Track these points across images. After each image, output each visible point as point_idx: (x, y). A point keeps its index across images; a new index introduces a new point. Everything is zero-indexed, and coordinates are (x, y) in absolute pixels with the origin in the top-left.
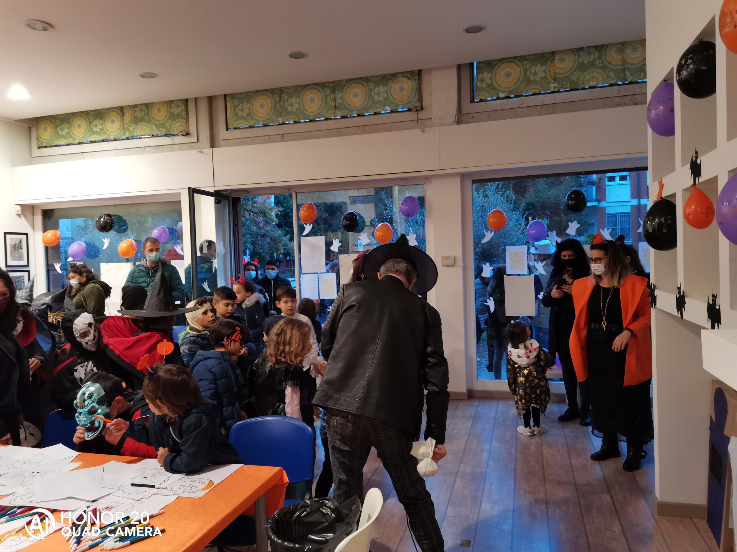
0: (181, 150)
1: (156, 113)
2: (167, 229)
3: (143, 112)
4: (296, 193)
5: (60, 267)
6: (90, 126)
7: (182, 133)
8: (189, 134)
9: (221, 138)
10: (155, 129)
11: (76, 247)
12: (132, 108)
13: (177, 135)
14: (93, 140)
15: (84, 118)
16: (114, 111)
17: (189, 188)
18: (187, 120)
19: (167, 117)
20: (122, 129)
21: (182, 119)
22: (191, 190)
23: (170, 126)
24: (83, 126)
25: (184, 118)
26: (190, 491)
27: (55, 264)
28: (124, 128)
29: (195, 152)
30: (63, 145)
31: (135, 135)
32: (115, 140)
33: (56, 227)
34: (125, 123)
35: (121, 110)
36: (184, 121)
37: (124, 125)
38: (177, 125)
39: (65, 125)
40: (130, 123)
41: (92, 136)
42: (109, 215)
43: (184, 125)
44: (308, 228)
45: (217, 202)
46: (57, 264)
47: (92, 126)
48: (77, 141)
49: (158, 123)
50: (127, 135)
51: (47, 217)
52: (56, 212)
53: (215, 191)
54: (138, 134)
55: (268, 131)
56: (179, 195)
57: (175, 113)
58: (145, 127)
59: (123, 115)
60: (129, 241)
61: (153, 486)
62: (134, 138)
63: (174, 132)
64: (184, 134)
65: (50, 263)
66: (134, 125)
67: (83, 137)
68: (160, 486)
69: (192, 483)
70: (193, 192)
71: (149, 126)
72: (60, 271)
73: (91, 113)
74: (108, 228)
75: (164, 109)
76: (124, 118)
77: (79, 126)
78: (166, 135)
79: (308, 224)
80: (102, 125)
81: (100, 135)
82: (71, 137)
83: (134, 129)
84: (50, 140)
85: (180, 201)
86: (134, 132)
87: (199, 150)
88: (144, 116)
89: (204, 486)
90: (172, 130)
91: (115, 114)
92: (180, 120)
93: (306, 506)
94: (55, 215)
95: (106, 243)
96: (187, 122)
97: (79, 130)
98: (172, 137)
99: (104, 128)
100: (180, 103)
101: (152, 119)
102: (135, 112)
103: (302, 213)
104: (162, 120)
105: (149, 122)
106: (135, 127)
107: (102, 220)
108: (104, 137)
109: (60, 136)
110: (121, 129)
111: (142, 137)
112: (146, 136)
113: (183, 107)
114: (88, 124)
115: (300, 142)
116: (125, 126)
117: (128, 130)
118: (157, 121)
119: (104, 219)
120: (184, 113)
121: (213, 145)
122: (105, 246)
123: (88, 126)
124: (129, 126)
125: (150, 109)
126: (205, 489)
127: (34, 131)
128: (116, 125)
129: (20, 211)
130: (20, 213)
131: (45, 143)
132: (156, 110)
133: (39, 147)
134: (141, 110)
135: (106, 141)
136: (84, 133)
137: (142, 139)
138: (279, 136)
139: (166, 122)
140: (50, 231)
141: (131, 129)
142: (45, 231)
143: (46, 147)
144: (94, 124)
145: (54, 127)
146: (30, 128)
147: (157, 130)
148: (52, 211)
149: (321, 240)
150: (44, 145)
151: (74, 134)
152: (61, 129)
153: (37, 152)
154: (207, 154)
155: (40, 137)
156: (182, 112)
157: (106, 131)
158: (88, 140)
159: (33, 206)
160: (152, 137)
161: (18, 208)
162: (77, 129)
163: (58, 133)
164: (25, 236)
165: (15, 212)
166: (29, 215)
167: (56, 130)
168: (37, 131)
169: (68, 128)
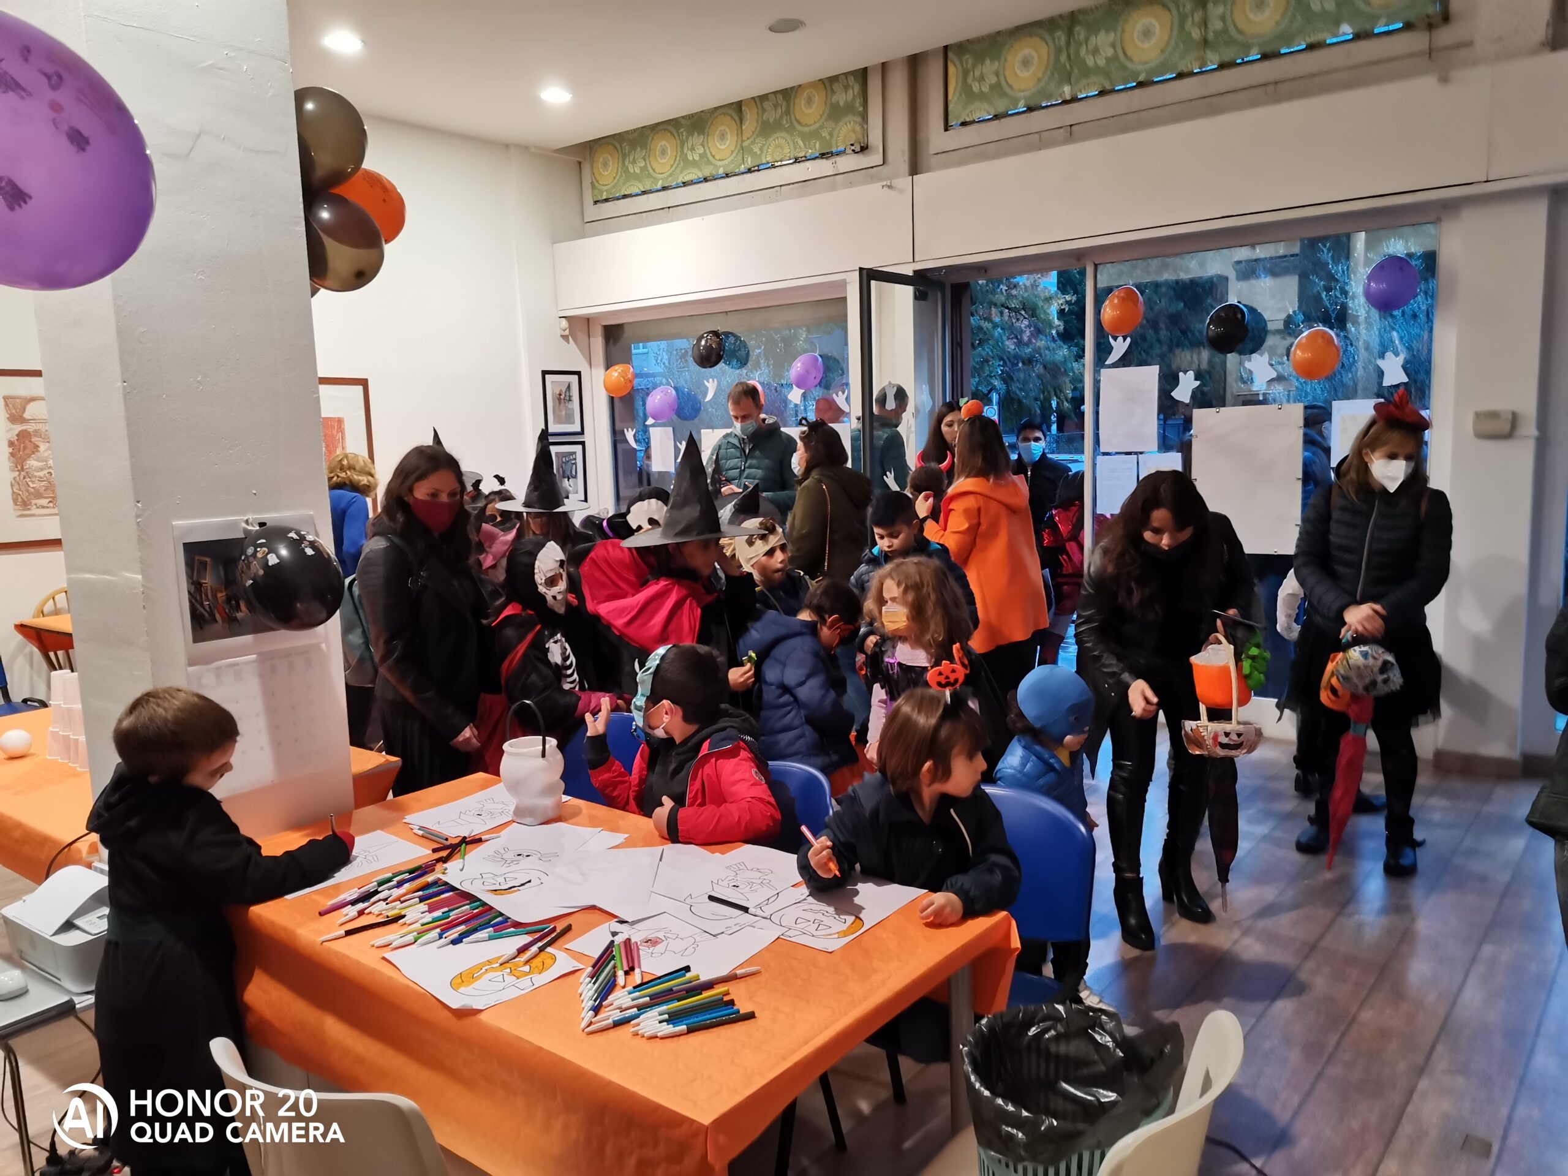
0: (851, 184)
1: (803, 108)
2: (821, 359)
3: (779, 111)
4: (1095, 265)
5: (634, 436)
6: (682, 151)
7: (853, 148)
8: (867, 148)
9: (932, 149)
10: (801, 143)
11: (659, 397)
12: (758, 103)
13: (843, 152)
14: (686, 179)
15: (672, 134)
16: (724, 114)
17: (861, 269)
18: (865, 118)
19: (826, 115)
20: (739, 150)
21: (854, 115)
22: (865, 272)
23: (831, 135)
24: (669, 151)
25: (858, 114)
26: (815, 933)
27: (625, 430)
28: (742, 148)
29: (878, 187)
30: (637, 195)
31: (764, 161)
32: (727, 176)
33: (627, 359)
34: (745, 138)
35: (737, 108)
36: (859, 119)
37: (743, 141)
38: (845, 129)
39: (639, 153)
40: (755, 136)
41: (686, 172)
42: (716, 334)
43: (858, 128)
44: (1120, 347)
45: (919, 296)
46: (630, 429)
47: (685, 150)
48: (659, 185)
49: (807, 129)
50: (750, 162)
51: (611, 341)
52: (626, 328)
53: (915, 272)
54: (769, 159)
55: (1039, 120)
56: (843, 284)
57: (841, 104)
58: (782, 142)
59: (741, 121)
61: (745, 910)
62: (760, 168)
63: (837, 147)
64: (858, 149)
65: (617, 428)
66: (760, 141)
67: (671, 175)
69: (820, 916)
70: (868, 276)
71: (788, 138)
72: (633, 443)
73: (683, 122)
74: (714, 358)
75: (818, 98)
76: (744, 127)
77: (664, 152)
78: (823, 156)
79: (1120, 339)
80: (703, 145)
81: (700, 169)
82: (649, 176)
83: (761, 149)
84: (614, 186)
85: (845, 298)
86: (761, 154)
87: (885, 183)
88: (781, 117)
89: (844, 927)
90: (833, 142)
91: (727, 119)
92: (850, 118)
94: (625, 335)
95: (711, 389)
96: (864, 122)
97: (664, 161)
98: (833, 160)
99: (708, 151)
100: (851, 78)
101: (795, 123)
102: (764, 110)
103: (1108, 312)
104: (815, 123)
105: (791, 130)
106: (764, 145)
107: (703, 343)
108: (707, 172)
109: (630, 177)
110: (736, 151)
111: (776, 164)
112: (784, 162)
113: (857, 88)
114: (679, 145)
115: (1110, 140)
116: (746, 144)
117: (752, 152)
118: (806, 125)
119: (707, 341)
120: (858, 102)
121: (915, 169)
122: (709, 397)
123: (679, 149)
124: (753, 143)
125: (792, 102)
126: (845, 934)
127: (586, 168)
128: (728, 142)
129: (568, 330)
130: (567, 332)
131: (605, 193)
132: (803, 102)
133: (596, 202)
134: (776, 106)
135: (710, 180)
136: (672, 166)
137: (777, 169)
138: (1062, 130)
139: (822, 127)
140: (616, 367)
141: (756, 149)
142: (608, 366)
143: (606, 200)
144: (690, 146)
145: (621, 159)
146: (580, 163)
147: (805, 144)
148: (619, 328)
149: (1149, 376)
150: (604, 197)
151: (654, 170)
152: (631, 160)
153: (593, 212)
154: (901, 191)
155: (597, 181)
156: (854, 99)
157: (710, 158)
158: (679, 181)
159: (588, 319)
160: (795, 162)
161: (564, 323)
162: (659, 159)
163: (626, 171)
164: (576, 377)
165: (559, 332)
166: (582, 337)
167: (624, 165)
168: (592, 168)
169: (644, 159)
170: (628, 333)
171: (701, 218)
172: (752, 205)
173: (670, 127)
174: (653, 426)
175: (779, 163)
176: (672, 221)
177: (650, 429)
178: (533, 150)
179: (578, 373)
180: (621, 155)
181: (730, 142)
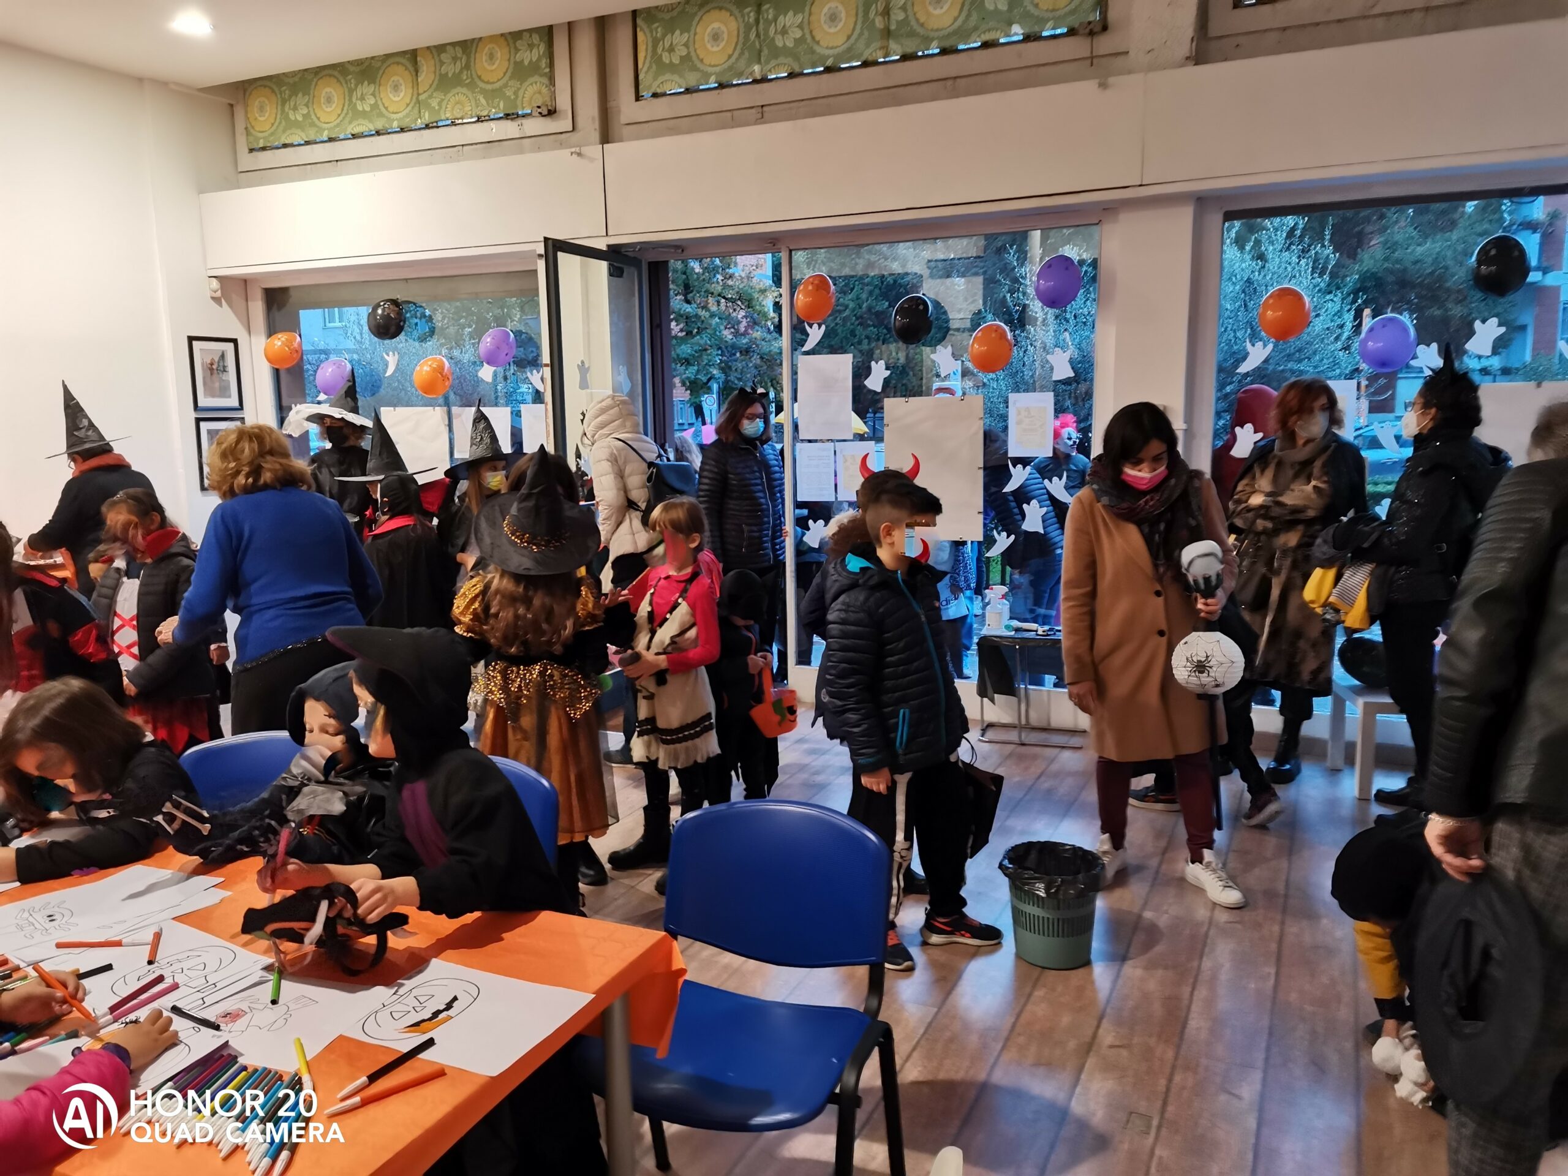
0: (538, 149)
1: (486, 64)
3: (458, 64)
4: (791, 251)
6: (350, 100)
7: (539, 110)
8: (555, 111)
9: (624, 119)
10: (483, 101)
11: (330, 370)
12: (435, 53)
13: (530, 115)
14: (356, 131)
15: (338, 80)
16: (397, 63)
17: (546, 239)
18: (551, 80)
19: (509, 74)
20: (415, 104)
21: (541, 76)
22: (550, 242)
23: (515, 94)
24: (336, 99)
25: (545, 75)
28: (418, 102)
29: (566, 152)
30: (299, 145)
31: (443, 117)
32: (402, 130)
33: (294, 326)
34: (421, 91)
35: (411, 57)
36: (545, 81)
37: (419, 94)
38: (530, 90)
39: (301, 99)
40: (432, 90)
41: (355, 123)
42: (395, 302)
43: (545, 90)
45: (615, 272)
47: (354, 99)
48: (325, 136)
49: (489, 87)
50: (427, 117)
51: (275, 306)
52: (292, 293)
53: (609, 246)
54: (448, 115)
55: (730, 98)
56: (528, 255)
57: (526, 63)
58: (463, 98)
59: (417, 71)
60: (434, 360)
62: (440, 124)
63: (523, 108)
64: (545, 112)
65: (285, 403)
66: (439, 95)
67: (338, 125)
70: (554, 247)
71: (469, 94)
73: (350, 67)
74: (393, 329)
75: (501, 54)
76: (420, 79)
77: (329, 100)
78: (507, 116)
80: (374, 95)
81: (371, 121)
82: (313, 125)
83: (440, 104)
84: (272, 134)
85: (536, 271)
86: (440, 110)
87: (573, 150)
88: (461, 72)
90: (519, 102)
91: (400, 68)
92: (536, 78)
94: (291, 300)
95: (392, 360)
96: (550, 84)
97: (329, 110)
98: (519, 121)
99: (379, 102)
100: (536, 37)
101: (476, 80)
102: (441, 62)
103: (800, 298)
104: (498, 80)
105: (472, 86)
106: (443, 100)
107: (380, 311)
108: (379, 124)
109: (291, 124)
110: (411, 105)
111: (457, 122)
112: (465, 121)
113: (542, 47)
114: (347, 94)
115: (800, 122)
116: (422, 97)
117: (428, 107)
118: (489, 83)
119: (383, 310)
120: (544, 63)
121: (606, 137)
122: (391, 370)
123: (347, 98)
124: (431, 97)
125: (473, 54)
127: (240, 112)
128: (402, 94)
129: (219, 292)
130: (219, 294)
131: (261, 141)
132: (484, 57)
133: (251, 150)
134: (454, 58)
135: (383, 134)
136: (339, 115)
137: (457, 127)
139: (506, 86)
140: (280, 335)
141: (434, 103)
142: (271, 332)
143: (264, 149)
144: (359, 95)
145: (280, 103)
146: (231, 106)
147: (488, 103)
148: (284, 291)
149: (843, 364)
150: (261, 145)
151: (319, 119)
152: (292, 107)
153: (247, 161)
154: (592, 160)
155: (253, 127)
156: (539, 59)
157: (383, 109)
158: (348, 132)
159: (245, 281)
160: (478, 121)
161: (215, 284)
162: (324, 107)
163: (287, 118)
164: (232, 345)
165: (209, 294)
166: (239, 301)
167: (283, 111)
168: (246, 112)
169: (307, 105)
170: (294, 297)
171: (372, 174)
172: (431, 164)
173: (335, 73)
175: (460, 121)
178: (171, 83)
179: (234, 341)
180: (280, 100)
181: (405, 94)
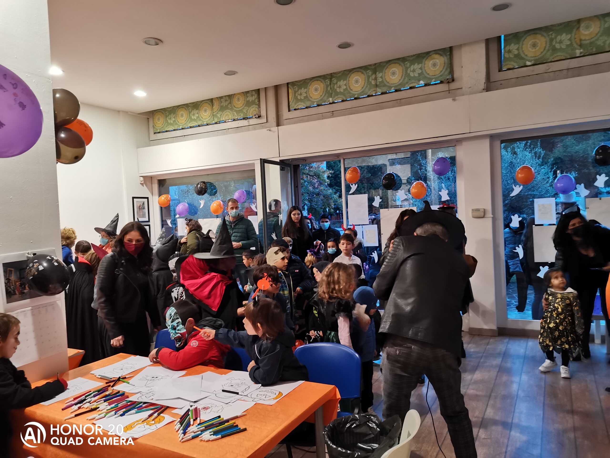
0: (255, 129)
1: (236, 102)
2: (245, 192)
4: (344, 159)
5: (171, 222)
6: (190, 115)
7: (255, 116)
8: (260, 116)
9: (284, 118)
10: (236, 114)
11: (181, 207)
12: (219, 99)
13: (252, 118)
14: (191, 126)
15: (186, 109)
17: (261, 159)
19: (245, 105)
21: (256, 105)
22: (262, 160)
23: (247, 111)
24: (184, 115)
25: (257, 104)
26: (265, 399)
27: (167, 220)
29: (265, 130)
30: (171, 131)
31: (222, 120)
32: (207, 125)
33: (168, 192)
34: (214, 111)
35: (211, 101)
36: (257, 106)
37: (213, 113)
38: (252, 110)
39: (172, 116)
40: (218, 111)
41: (191, 123)
42: (204, 182)
43: (257, 109)
44: (354, 187)
45: (282, 169)
46: (169, 220)
47: (191, 115)
48: (181, 128)
49: (238, 109)
50: (216, 120)
51: (161, 186)
52: (167, 181)
53: (280, 160)
54: (223, 119)
55: (321, 109)
56: (253, 164)
57: (250, 101)
58: (228, 113)
59: (213, 105)
60: (218, 202)
61: (237, 393)
62: (220, 122)
63: (249, 116)
64: (257, 117)
65: (164, 219)
66: (220, 113)
67: (185, 124)
68: (243, 394)
69: (266, 393)
70: (264, 162)
71: (231, 112)
72: (170, 225)
73: (190, 105)
74: (203, 192)
75: (242, 99)
76: (214, 108)
77: (182, 116)
78: (244, 119)
79: (354, 185)
80: (198, 113)
81: (197, 122)
82: (176, 124)
83: (221, 116)
84: (162, 128)
85: (254, 170)
86: (220, 117)
87: (268, 129)
88: (228, 105)
89: (275, 396)
90: (248, 114)
91: (207, 104)
92: (254, 106)
93: (355, 419)
94: (166, 183)
95: (202, 203)
96: (259, 107)
97: (182, 119)
98: (248, 120)
99: (200, 116)
100: (254, 92)
101: (233, 107)
102: (222, 102)
103: (348, 175)
104: (241, 107)
105: (232, 109)
106: (222, 114)
107: (199, 186)
108: (199, 123)
109: (169, 124)
110: (211, 116)
111: (226, 121)
112: (229, 121)
113: (256, 96)
114: (188, 113)
115: (346, 116)
116: (214, 114)
117: (217, 117)
118: (237, 108)
119: (200, 185)
120: (257, 101)
121: (278, 124)
122: (202, 206)
123: (188, 115)
124: (217, 113)
125: (232, 99)
126: (276, 398)
127: (151, 121)
128: (207, 113)
130: (143, 182)
131: (158, 130)
132: (236, 100)
133: (155, 133)
134: (226, 101)
135: (201, 126)
136: (186, 121)
137: (227, 123)
138: (330, 113)
139: (243, 109)
140: (164, 196)
141: (219, 115)
142: (160, 195)
143: (159, 132)
144: (193, 114)
146: (148, 119)
147: (237, 115)
148: (164, 180)
149: (365, 197)
150: (158, 131)
151: (178, 122)
152: (169, 118)
153: (153, 137)
154: (274, 132)
155: (155, 125)
156: (255, 99)
157: (201, 118)
158: (189, 126)
159: (152, 177)
160: (234, 121)
161: (142, 179)
162: (180, 118)
163: (167, 122)
164: (146, 199)
165: (139, 182)
166: (150, 184)
167: (166, 120)
168: (153, 121)
169: (174, 118)
170: (168, 182)
171: (198, 140)
172: (218, 136)
173: (185, 107)
174: (178, 218)
175: (227, 121)
176: (186, 141)
177: (178, 219)
178: (129, 113)
179: (148, 198)
180: (165, 116)
181: (208, 113)
